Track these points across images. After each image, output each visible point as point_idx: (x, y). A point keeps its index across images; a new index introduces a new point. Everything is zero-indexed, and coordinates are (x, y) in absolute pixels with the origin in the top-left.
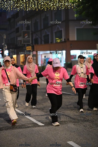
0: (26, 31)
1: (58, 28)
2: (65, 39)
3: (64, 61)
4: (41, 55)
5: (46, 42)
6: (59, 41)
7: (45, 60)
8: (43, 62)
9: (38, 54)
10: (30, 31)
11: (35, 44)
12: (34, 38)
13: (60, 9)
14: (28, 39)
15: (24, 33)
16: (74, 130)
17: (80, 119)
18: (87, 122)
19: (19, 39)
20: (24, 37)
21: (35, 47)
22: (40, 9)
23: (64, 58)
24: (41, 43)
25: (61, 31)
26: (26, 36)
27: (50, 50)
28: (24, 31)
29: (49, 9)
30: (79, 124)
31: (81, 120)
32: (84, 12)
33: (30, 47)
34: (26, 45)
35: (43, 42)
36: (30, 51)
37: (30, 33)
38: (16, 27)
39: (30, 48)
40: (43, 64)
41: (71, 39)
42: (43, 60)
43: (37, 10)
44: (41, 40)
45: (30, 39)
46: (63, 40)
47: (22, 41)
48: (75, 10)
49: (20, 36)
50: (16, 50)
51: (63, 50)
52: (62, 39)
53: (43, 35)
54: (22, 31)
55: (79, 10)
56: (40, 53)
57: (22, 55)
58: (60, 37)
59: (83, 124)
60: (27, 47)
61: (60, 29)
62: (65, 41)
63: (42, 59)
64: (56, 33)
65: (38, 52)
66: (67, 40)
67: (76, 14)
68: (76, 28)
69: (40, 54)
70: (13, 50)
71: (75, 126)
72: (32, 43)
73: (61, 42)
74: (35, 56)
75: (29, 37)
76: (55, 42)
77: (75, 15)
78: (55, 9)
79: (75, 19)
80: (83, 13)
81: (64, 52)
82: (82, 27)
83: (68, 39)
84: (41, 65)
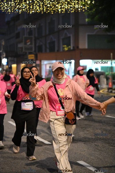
0: (28, 36)
1: (66, 34)
2: (73, 47)
3: (72, 73)
4: (46, 65)
5: (52, 50)
6: (67, 49)
7: (50, 71)
8: (48, 73)
9: (42, 63)
10: (33, 36)
11: (39, 52)
12: (37, 45)
13: (69, 12)
14: (30, 46)
15: (26, 39)
16: (85, 149)
17: (91, 138)
18: (99, 141)
19: (20, 46)
20: (26, 43)
21: (39, 55)
22: (46, 12)
23: (72, 69)
24: (46, 51)
25: (70, 37)
26: (28, 42)
27: (56, 59)
28: (25, 36)
29: (56, 12)
30: (90, 143)
31: (93, 139)
32: (97, 16)
33: (33, 55)
34: (28, 53)
35: (48, 50)
36: (32, 60)
37: (33, 39)
38: (16, 32)
39: (32, 57)
40: (48, 75)
41: (81, 47)
42: (48, 71)
43: (42, 13)
44: (46, 47)
45: (33, 46)
46: (72, 48)
47: (24, 48)
48: (86, 13)
49: (21, 42)
50: (15, 59)
51: (71, 60)
52: (70, 47)
53: (48, 41)
54: (24, 37)
55: (91, 14)
56: (43, 62)
57: (23, 65)
58: (68, 44)
59: (94, 143)
60: (29, 56)
61: (69, 35)
62: (74, 50)
63: (46, 69)
64: (63, 39)
65: (42, 61)
66: (76, 48)
67: (88, 18)
68: (87, 34)
69: (44, 64)
70: (13, 59)
71: (85, 145)
72: (35, 51)
73: (69, 50)
74: (39, 66)
75: (31, 44)
76: (61, 50)
77: (86, 18)
78: (63, 12)
79: (87, 23)
80: (95, 18)
81: (73, 61)
82: (94, 33)
83: (78, 47)
84: (45, 76)
